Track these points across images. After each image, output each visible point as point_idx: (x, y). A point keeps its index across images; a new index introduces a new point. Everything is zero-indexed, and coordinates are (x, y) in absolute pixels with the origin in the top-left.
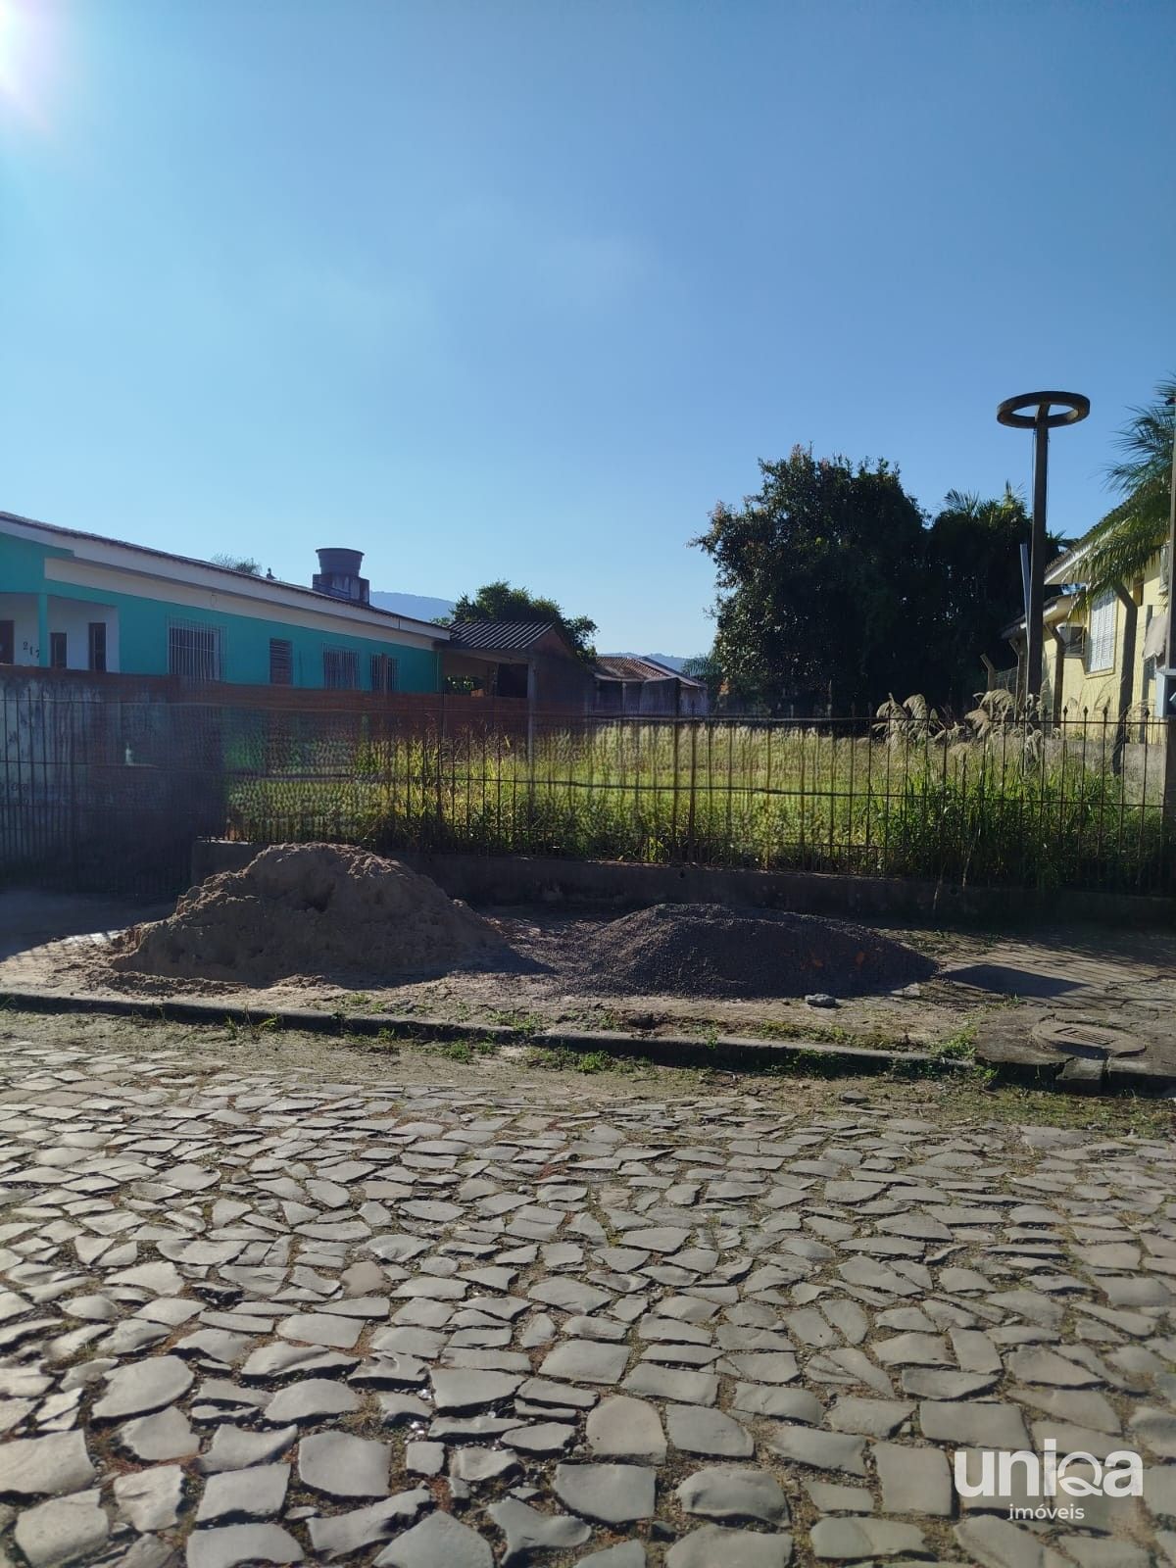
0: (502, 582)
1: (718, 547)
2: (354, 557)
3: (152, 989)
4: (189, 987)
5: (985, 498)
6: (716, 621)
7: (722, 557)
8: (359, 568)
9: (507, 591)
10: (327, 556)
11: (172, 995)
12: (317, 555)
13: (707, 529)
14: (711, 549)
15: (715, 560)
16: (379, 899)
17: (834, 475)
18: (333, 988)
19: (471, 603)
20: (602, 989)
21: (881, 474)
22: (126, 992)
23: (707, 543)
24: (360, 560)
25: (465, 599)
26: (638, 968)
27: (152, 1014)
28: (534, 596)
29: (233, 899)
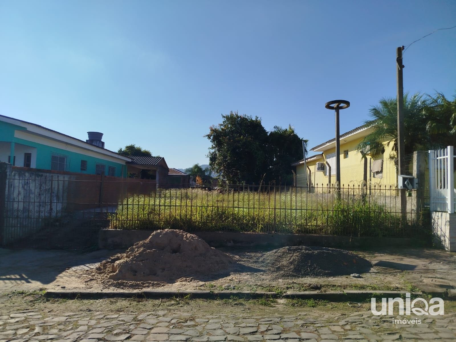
0: (133, 145)
1: (212, 137)
2: (101, 135)
3: (133, 287)
4: (147, 285)
5: (284, 128)
6: (209, 159)
7: (213, 141)
8: (101, 138)
9: (135, 147)
10: (90, 134)
11: (142, 289)
12: (87, 134)
13: (209, 132)
14: (209, 138)
15: (211, 141)
16: (196, 248)
17: (244, 120)
18: (198, 282)
19: (123, 151)
20: (288, 276)
21: (256, 120)
22: (122, 288)
23: (209, 136)
24: (102, 136)
25: (121, 149)
26: (295, 268)
27: (140, 297)
28: (143, 149)
29: (149, 251)
